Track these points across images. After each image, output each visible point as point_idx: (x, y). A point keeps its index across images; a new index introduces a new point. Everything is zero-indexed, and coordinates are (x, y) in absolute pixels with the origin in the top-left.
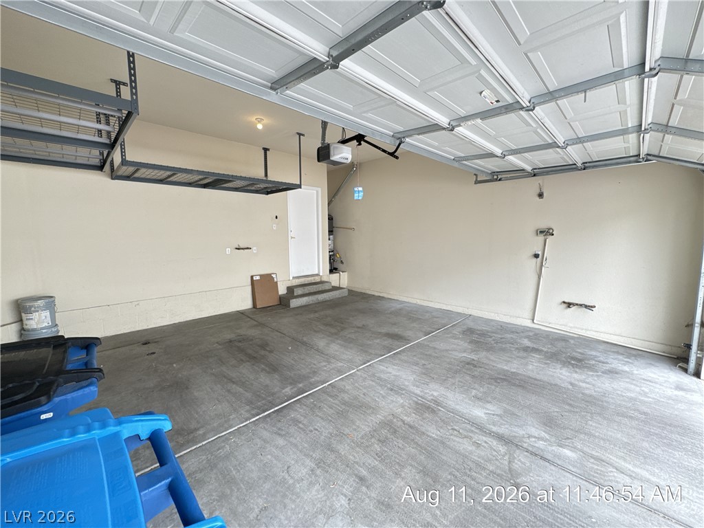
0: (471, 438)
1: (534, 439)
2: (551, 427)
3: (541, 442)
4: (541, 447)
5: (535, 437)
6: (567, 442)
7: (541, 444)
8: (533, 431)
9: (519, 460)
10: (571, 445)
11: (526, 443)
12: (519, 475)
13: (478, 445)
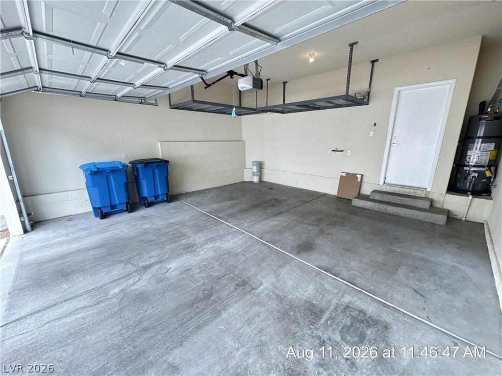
0: (156, 257)
1: (136, 280)
2: (137, 295)
3: (132, 282)
4: (130, 281)
5: (137, 281)
6: (121, 296)
7: (131, 282)
8: (141, 284)
9: (131, 268)
10: (118, 296)
11: (137, 275)
12: (125, 264)
13: (150, 257)
